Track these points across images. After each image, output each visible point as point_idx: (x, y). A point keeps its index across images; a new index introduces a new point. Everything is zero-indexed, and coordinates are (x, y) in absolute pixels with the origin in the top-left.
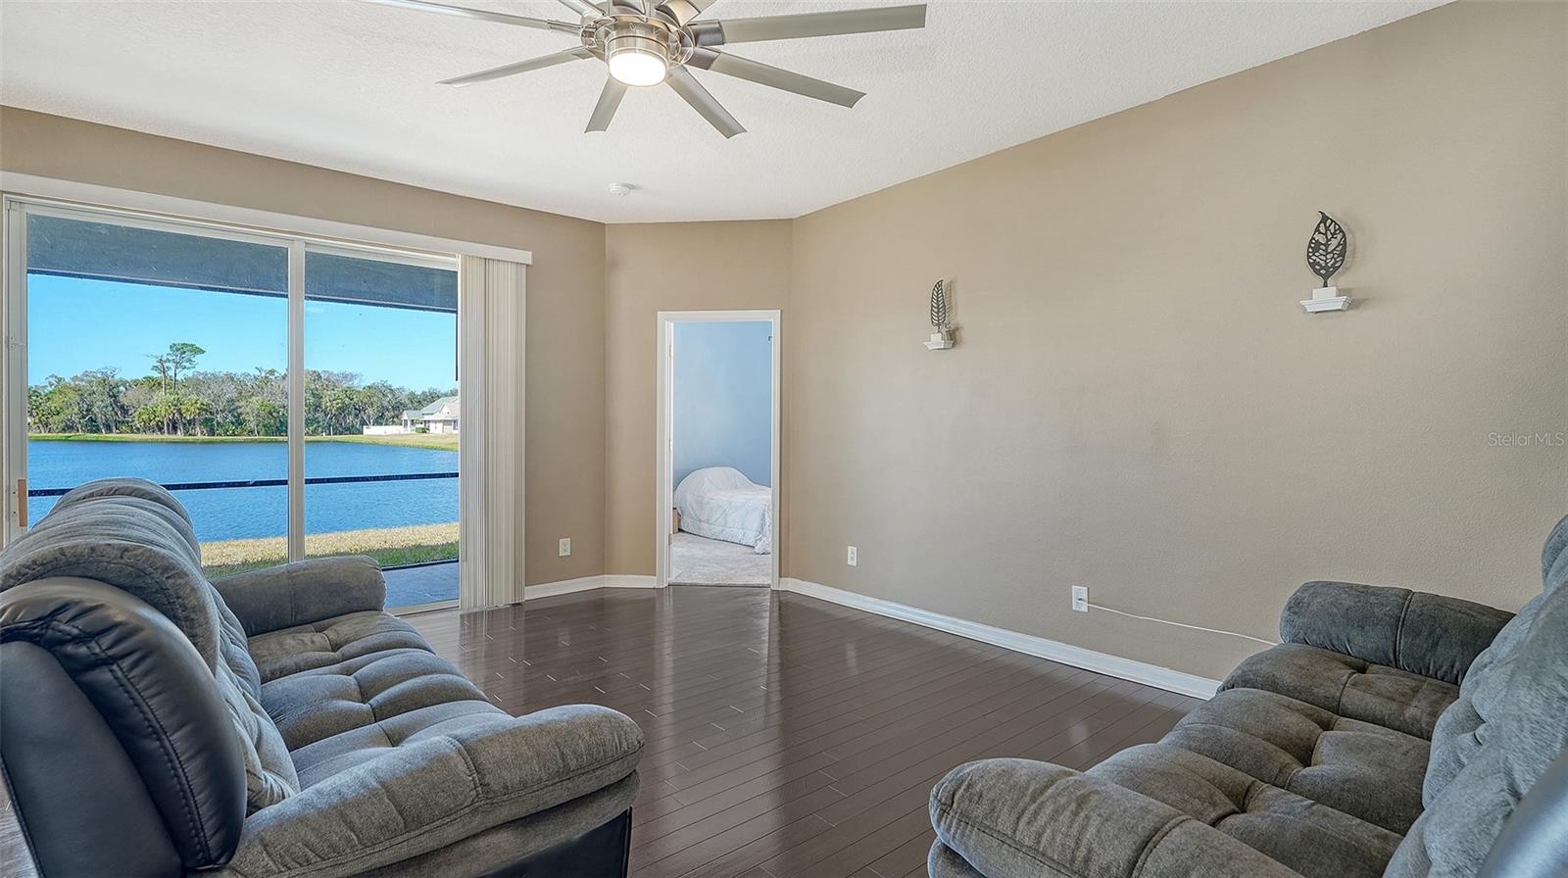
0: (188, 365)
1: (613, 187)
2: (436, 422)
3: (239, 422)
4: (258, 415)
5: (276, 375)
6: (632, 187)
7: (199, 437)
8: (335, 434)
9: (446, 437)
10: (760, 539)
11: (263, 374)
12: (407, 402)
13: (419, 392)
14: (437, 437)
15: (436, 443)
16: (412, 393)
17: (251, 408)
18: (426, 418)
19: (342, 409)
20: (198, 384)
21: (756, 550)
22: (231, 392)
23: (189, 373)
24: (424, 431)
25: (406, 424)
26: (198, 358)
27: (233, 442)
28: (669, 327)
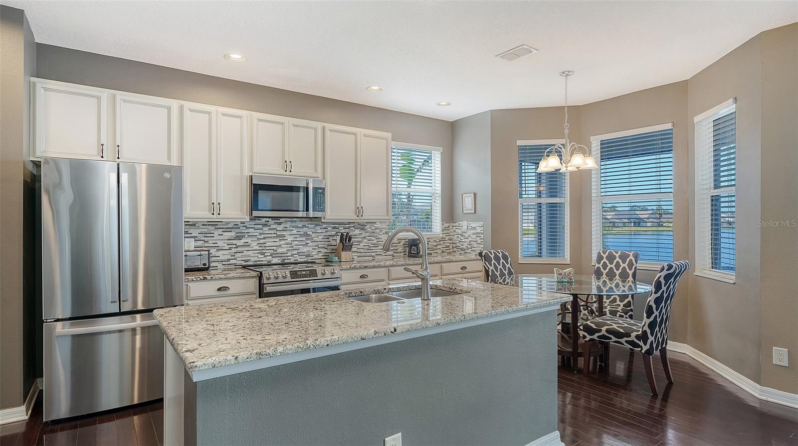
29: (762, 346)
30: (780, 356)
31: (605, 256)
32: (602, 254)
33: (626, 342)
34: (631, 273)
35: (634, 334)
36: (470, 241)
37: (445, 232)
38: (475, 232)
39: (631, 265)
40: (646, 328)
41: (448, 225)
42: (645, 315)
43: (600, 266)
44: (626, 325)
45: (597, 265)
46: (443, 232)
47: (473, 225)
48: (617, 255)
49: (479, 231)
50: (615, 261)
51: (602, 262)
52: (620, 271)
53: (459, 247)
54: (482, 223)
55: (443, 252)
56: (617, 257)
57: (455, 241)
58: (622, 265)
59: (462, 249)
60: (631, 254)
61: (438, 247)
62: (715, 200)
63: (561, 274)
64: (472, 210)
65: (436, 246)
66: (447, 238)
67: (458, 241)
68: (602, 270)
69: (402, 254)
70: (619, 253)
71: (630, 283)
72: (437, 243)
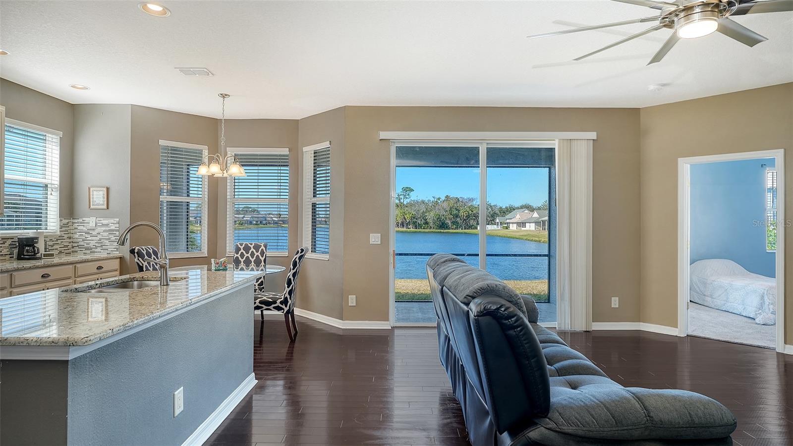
0: (408, 197)
1: (652, 87)
2: (513, 223)
3: (427, 223)
4: (434, 219)
5: (441, 200)
6: (664, 85)
7: (412, 229)
8: (465, 229)
9: (518, 232)
10: (760, 314)
11: (435, 200)
12: (499, 212)
13: (504, 207)
14: (514, 231)
15: (513, 234)
16: (501, 208)
17: (430, 217)
18: (508, 221)
19: (468, 217)
20: (411, 205)
21: (757, 321)
22: (423, 208)
23: (408, 200)
24: (507, 228)
25: (498, 225)
26: (412, 194)
27: (424, 232)
28: (685, 167)
29: (343, 296)
30: (352, 300)
31: (242, 247)
32: (239, 246)
33: (274, 308)
34: (262, 259)
35: (278, 301)
36: (100, 240)
37: (64, 229)
38: (108, 229)
39: (262, 253)
40: (287, 295)
41: (67, 221)
42: (286, 286)
43: (238, 255)
44: (271, 296)
45: (236, 255)
46: (61, 230)
47: (105, 222)
48: (252, 246)
49: (113, 228)
50: (250, 251)
51: (240, 252)
52: (255, 258)
53: (83, 247)
54: (118, 219)
55: (60, 252)
56: (242, 249)
57: (75, 240)
58: (256, 254)
59: (87, 249)
60: (262, 245)
61: (55, 247)
62: (314, 205)
63: (218, 263)
64: (103, 205)
65: (52, 246)
66: (66, 236)
67: (81, 240)
68: (240, 259)
69: (8, 257)
70: (253, 245)
71: (263, 267)
72: (54, 242)
